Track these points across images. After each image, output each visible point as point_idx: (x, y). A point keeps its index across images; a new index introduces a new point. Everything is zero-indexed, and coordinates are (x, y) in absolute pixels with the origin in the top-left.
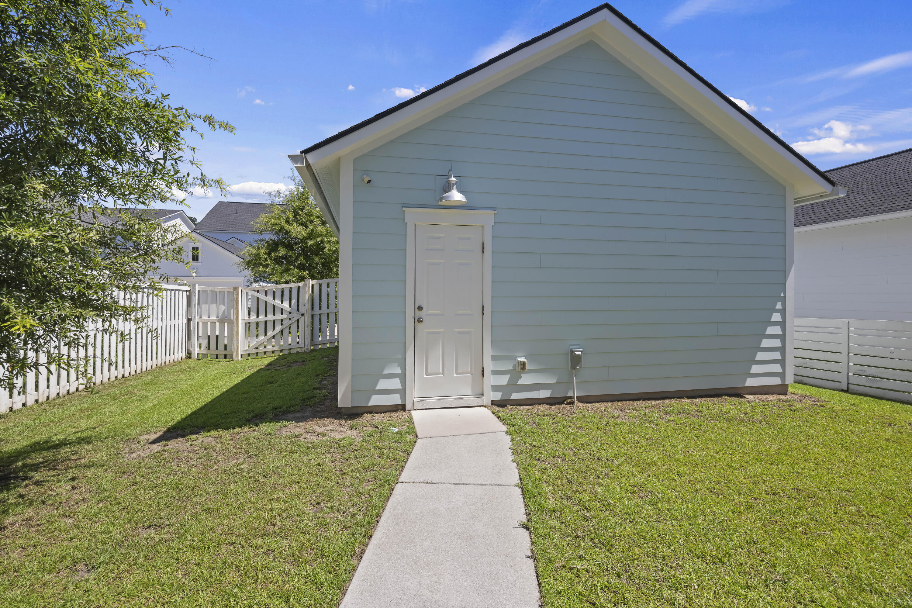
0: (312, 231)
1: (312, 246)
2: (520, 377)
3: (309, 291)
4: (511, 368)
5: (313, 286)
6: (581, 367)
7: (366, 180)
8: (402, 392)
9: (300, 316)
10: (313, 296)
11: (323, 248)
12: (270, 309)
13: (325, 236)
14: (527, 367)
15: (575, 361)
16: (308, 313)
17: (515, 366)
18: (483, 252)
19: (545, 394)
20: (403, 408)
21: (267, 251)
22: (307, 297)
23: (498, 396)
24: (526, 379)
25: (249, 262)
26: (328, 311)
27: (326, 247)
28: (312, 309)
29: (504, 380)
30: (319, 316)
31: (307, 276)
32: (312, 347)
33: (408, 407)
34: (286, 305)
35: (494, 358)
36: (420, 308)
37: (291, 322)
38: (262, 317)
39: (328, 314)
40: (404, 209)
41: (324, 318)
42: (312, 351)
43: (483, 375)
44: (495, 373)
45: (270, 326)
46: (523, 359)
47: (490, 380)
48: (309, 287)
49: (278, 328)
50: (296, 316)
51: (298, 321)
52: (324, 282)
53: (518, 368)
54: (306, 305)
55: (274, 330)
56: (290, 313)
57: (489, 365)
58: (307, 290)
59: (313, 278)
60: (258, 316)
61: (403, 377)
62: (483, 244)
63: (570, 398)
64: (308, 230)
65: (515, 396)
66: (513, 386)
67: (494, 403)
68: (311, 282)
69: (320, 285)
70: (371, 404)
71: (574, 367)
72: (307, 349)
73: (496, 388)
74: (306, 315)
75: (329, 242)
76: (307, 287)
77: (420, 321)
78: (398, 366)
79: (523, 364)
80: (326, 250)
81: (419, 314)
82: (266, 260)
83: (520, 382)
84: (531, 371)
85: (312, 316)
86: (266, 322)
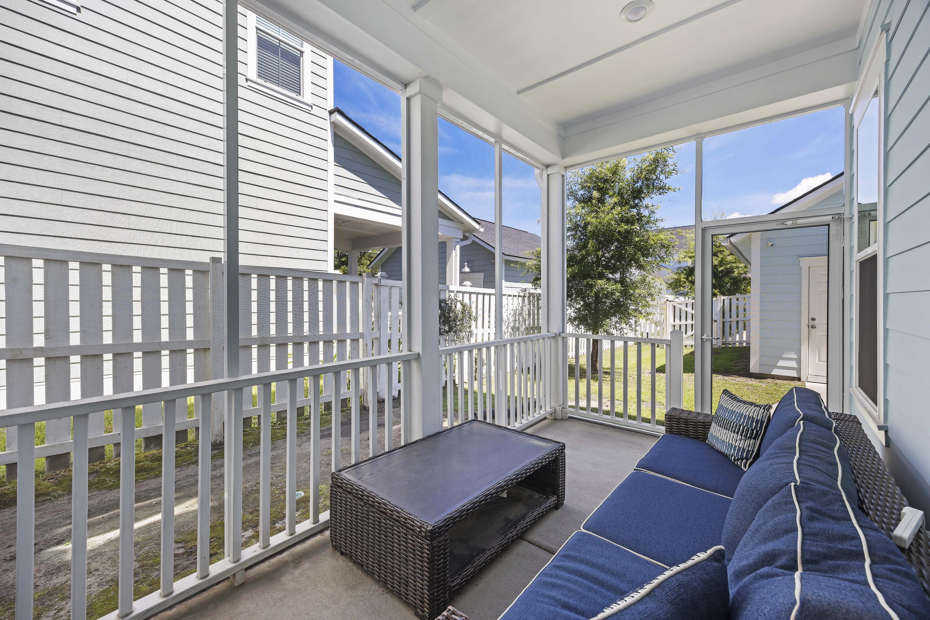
0: (723, 259)
1: (722, 271)
3: (721, 304)
5: (724, 300)
7: (770, 244)
8: (799, 370)
9: (714, 322)
10: (723, 308)
11: (733, 272)
12: (689, 317)
13: (733, 262)
16: (720, 320)
20: (799, 379)
21: (686, 276)
22: (719, 309)
25: (671, 284)
26: (737, 319)
27: (735, 271)
28: (724, 317)
30: (729, 323)
31: (718, 293)
32: (724, 346)
33: (802, 379)
36: (813, 319)
38: (683, 322)
39: (737, 322)
40: (799, 258)
41: (734, 325)
42: (723, 348)
45: (689, 328)
48: (721, 301)
52: (734, 298)
54: (718, 314)
58: (719, 304)
59: (724, 295)
60: (680, 321)
61: (799, 361)
64: (719, 259)
68: (723, 298)
69: (730, 299)
70: (773, 373)
72: (719, 346)
74: (718, 321)
75: (737, 267)
76: (719, 301)
77: (813, 327)
78: (795, 354)
80: (736, 274)
81: (812, 323)
82: (685, 282)
85: (724, 322)
86: (686, 325)
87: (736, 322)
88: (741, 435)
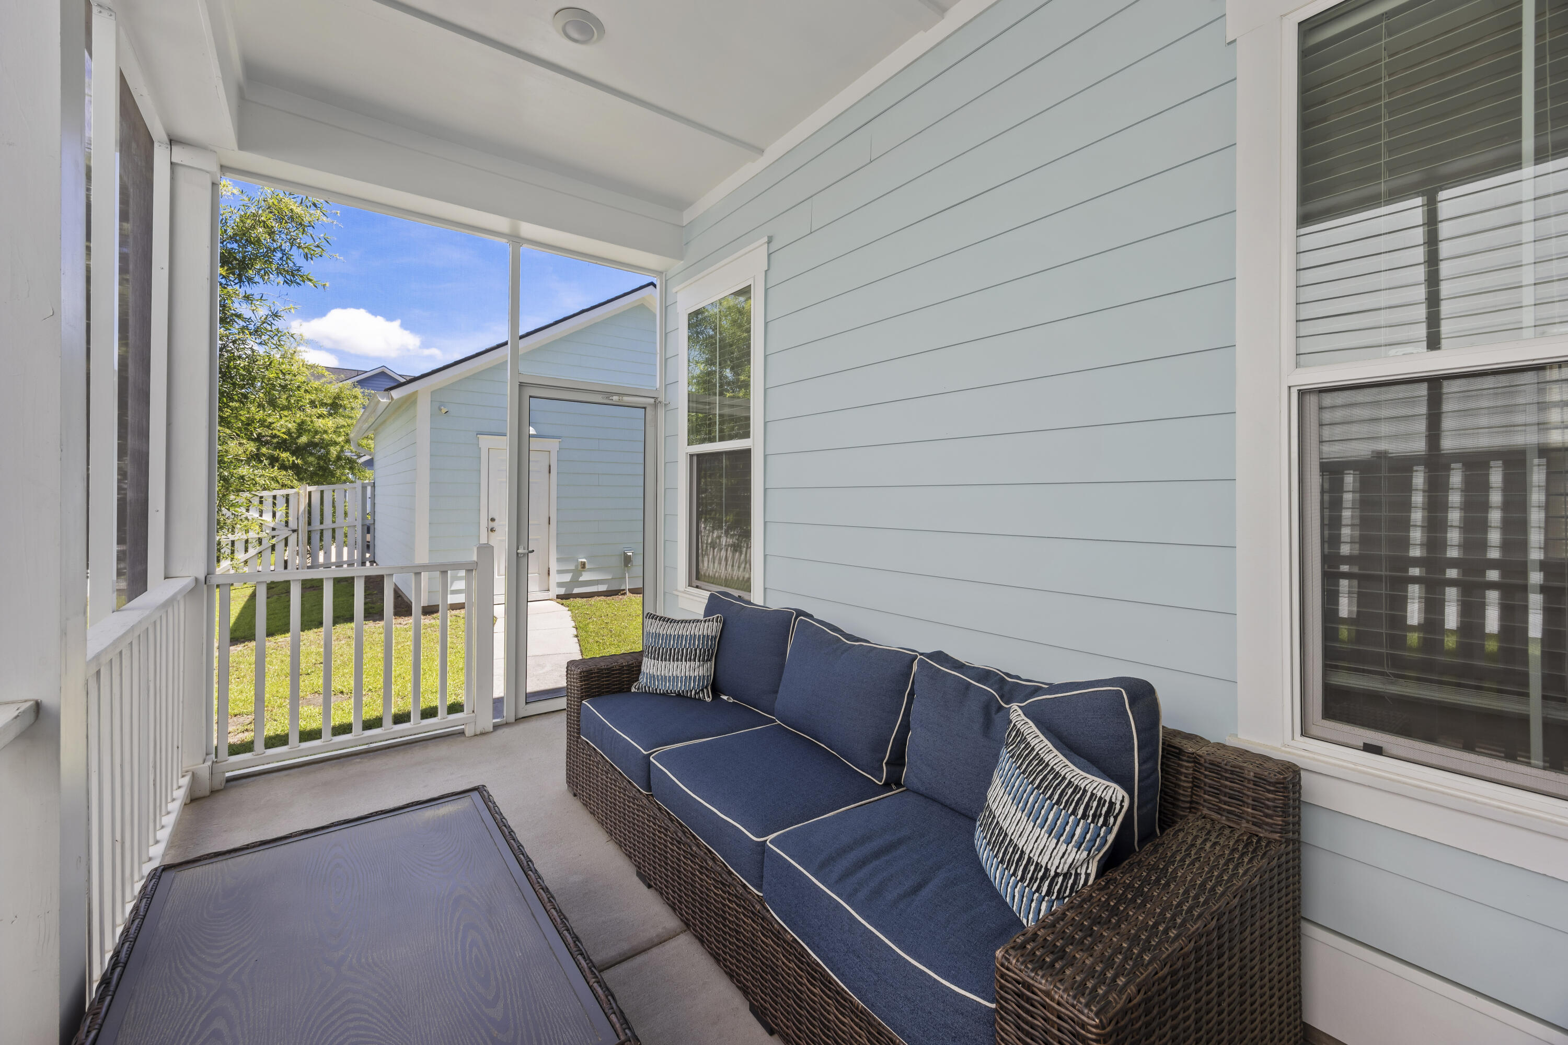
2: (581, 575)
3: (305, 500)
4: (573, 568)
5: (310, 493)
6: (632, 565)
7: (444, 410)
9: (291, 532)
10: (310, 507)
14: (587, 566)
15: (627, 560)
16: (303, 528)
17: (576, 567)
18: (550, 472)
19: (603, 588)
22: (301, 508)
23: (562, 591)
24: (585, 577)
28: (309, 524)
29: (567, 578)
30: (319, 532)
34: (267, 517)
35: (559, 560)
36: (493, 520)
37: (274, 541)
39: (334, 529)
40: (479, 437)
43: (549, 574)
44: (559, 572)
45: (239, 546)
46: (584, 560)
47: (555, 578)
48: (304, 495)
49: (252, 552)
50: (285, 533)
51: (286, 539)
52: (327, 489)
53: (580, 567)
54: (299, 518)
55: (246, 550)
56: (274, 529)
57: (554, 567)
58: (301, 499)
59: (311, 483)
62: (550, 466)
63: (624, 590)
65: (576, 591)
66: (575, 582)
67: (559, 597)
68: (308, 488)
69: (322, 492)
71: (626, 565)
73: (560, 585)
74: (299, 531)
76: (301, 495)
77: (492, 530)
79: (583, 565)
81: (492, 524)
83: (581, 579)
84: (591, 570)
85: (309, 532)
86: (233, 542)
87: (331, 531)
88: (699, 661)
